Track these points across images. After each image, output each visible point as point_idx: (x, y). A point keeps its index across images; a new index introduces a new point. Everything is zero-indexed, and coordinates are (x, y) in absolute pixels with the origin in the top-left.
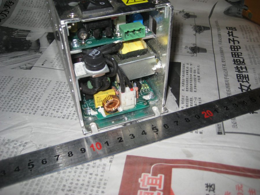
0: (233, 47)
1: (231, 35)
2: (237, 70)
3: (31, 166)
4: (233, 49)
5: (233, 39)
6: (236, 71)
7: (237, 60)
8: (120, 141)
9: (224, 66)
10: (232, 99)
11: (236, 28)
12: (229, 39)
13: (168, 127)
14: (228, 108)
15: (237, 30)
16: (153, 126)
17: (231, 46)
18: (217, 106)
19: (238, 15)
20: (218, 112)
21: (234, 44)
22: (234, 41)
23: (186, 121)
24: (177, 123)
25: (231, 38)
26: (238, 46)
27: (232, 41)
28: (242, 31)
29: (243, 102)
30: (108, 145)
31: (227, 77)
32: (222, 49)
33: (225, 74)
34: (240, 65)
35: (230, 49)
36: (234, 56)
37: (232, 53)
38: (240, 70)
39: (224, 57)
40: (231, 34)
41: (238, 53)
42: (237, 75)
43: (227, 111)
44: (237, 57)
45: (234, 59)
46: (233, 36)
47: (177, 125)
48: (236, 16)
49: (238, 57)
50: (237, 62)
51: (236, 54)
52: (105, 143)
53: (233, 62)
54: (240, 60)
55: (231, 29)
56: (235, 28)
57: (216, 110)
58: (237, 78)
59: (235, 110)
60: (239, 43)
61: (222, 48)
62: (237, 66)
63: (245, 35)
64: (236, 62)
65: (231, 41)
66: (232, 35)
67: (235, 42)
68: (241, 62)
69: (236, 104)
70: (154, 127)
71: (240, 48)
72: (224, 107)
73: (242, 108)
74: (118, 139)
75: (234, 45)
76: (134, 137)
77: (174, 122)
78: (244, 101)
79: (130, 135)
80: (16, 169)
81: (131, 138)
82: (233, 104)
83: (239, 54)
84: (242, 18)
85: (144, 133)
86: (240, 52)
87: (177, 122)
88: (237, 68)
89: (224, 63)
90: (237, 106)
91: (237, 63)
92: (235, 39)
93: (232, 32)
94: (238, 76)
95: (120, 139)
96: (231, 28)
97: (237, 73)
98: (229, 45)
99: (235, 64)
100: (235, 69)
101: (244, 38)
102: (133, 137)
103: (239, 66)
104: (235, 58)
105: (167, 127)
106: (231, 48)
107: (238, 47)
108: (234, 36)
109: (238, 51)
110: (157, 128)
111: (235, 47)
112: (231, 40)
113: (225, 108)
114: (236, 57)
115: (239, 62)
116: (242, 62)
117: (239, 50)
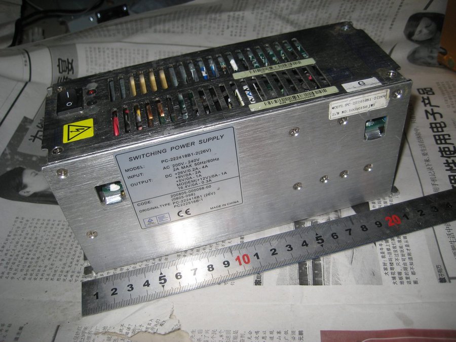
0: (434, 125)
1: (427, 104)
2: (448, 168)
3: (163, 281)
4: (435, 130)
5: (432, 110)
6: (447, 170)
7: (444, 148)
8: (273, 254)
9: (427, 163)
10: (431, 199)
11: (434, 90)
12: (427, 112)
13: (337, 237)
14: (423, 213)
15: (435, 93)
16: (317, 234)
17: (431, 124)
18: (408, 210)
19: (430, 61)
20: (408, 219)
21: (435, 119)
22: (433, 114)
23: (363, 230)
24: (350, 232)
25: (429, 108)
26: (442, 122)
27: (431, 115)
28: (443, 94)
29: (447, 205)
30: (258, 258)
31: (436, 183)
32: (419, 131)
33: (431, 177)
34: (452, 158)
35: (431, 129)
36: (439, 142)
37: (435, 136)
38: (452, 167)
39: (424, 147)
40: (427, 101)
41: (443, 135)
42: (450, 176)
43: (422, 217)
44: (444, 144)
45: (440, 148)
46: (431, 106)
47: (350, 234)
48: (428, 65)
49: (446, 143)
50: (445, 151)
51: (442, 137)
52: (254, 256)
53: (440, 154)
54: (448, 148)
55: (425, 91)
56: (431, 89)
57: (406, 216)
58: (451, 183)
59: (434, 215)
60: (441, 116)
61: (418, 129)
62: (447, 160)
63: (449, 100)
64: (444, 153)
65: (429, 115)
66: (429, 103)
67: (436, 115)
68: (452, 153)
69: (435, 208)
70: (319, 236)
71: (445, 126)
72: (418, 211)
73: (443, 214)
74: (271, 250)
75: (435, 122)
76: (292, 249)
77: (346, 230)
78: (448, 203)
79: (287, 246)
80: (145, 283)
81: (288, 250)
82: (432, 208)
83: (447, 137)
84: (437, 67)
85: (304, 244)
86: (447, 133)
87: (350, 230)
88: (448, 164)
89: (426, 157)
90: (438, 211)
91: (446, 154)
92: (436, 110)
93: (428, 99)
94: (452, 178)
95: (273, 250)
96: (425, 89)
97: (449, 173)
98: (428, 122)
99: (443, 156)
100: (446, 166)
101: (448, 106)
102: (290, 249)
103: (450, 161)
104: (442, 146)
105: (335, 237)
106: (432, 127)
107: (443, 125)
108: (432, 104)
109: (443, 131)
110: (322, 238)
111: (438, 125)
112: (429, 113)
113: (420, 213)
114: (441, 143)
115: (448, 153)
116: (452, 151)
117: (444, 129)
